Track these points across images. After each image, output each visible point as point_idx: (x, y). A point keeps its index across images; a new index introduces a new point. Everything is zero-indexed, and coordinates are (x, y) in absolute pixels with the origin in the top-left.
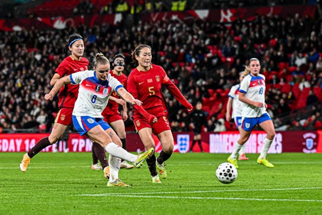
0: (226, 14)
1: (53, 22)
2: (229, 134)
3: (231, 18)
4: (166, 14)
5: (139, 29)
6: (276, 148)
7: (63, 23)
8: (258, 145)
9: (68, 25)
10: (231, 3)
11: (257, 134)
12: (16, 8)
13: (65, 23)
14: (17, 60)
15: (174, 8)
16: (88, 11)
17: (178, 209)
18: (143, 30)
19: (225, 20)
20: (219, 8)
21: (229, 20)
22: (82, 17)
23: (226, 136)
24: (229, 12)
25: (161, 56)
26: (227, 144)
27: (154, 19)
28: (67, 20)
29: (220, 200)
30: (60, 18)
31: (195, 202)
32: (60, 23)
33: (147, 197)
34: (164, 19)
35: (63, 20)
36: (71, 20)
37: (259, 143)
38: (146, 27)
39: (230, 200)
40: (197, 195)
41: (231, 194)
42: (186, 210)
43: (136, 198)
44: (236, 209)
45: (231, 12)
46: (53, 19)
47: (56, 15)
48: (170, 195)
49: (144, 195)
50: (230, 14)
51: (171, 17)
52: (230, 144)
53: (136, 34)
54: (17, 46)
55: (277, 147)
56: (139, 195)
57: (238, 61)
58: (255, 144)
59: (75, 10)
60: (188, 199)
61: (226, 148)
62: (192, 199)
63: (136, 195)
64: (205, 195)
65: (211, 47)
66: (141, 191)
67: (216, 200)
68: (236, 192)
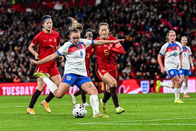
1: (54, 5)
5: (113, 9)
7: (60, 5)
9: (64, 7)
13: (62, 6)
14: (29, 32)
18: (115, 9)
21: (175, 1)
22: (74, 1)
25: (128, 27)
27: (123, 2)
28: (63, 4)
29: (171, 125)
30: (58, 2)
31: (154, 127)
32: (58, 6)
33: (121, 124)
34: (130, 1)
35: (61, 3)
36: (66, 3)
38: (118, 7)
39: (178, 125)
40: (155, 122)
41: (178, 121)
43: (113, 125)
46: (53, 3)
48: (137, 122)
49: (119, 123)
53: (111, 13)
54: (29, 22)
56: (115, 123)
57: (182, 29)
60: (149, 125)
62: (152, 125)
63: (113, 123)
64: (161, 122)
65: (163, 20)
66: (116, 120)
67: (169, 125)
68: (182, 120)
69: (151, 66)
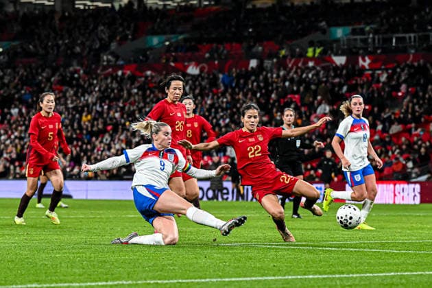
0: (364, 61)
1: (186, 67)
3: (369, 65)
4: (302, 60)
5: (275, 76)
6: (414, 199)
7: (196, 68)
8: (395, 195)
9: (202, 71)
10: (369, 49)
11: (395, 185)
12: (148, 53)
13: (198, 69)
14: (147, 106)
15: (310, 54)
16: (223, 57)
17: (312, 260)
18: (278, 76)
19: (363, 66)
20: (357, 54)
21: (367, 67)
22: (216, 62)
24: (367, 58)
27: (290, 65)
28: (201, 66)
29: (355, 251)
30: (194, 63)
31: (330, 252)
32: (193, 68)
33: (280, 247)
34: (300, 65)
35: (197, 65)
36: (205, 65)
37: (397, 194)
38: (282, 73)
39: (366, 252)
41: (367, 245)
42: (320, 261)
43: (269, 248)
44: (372, 261)
45: (369, 58)
46: (186, 64)
47: (190, 60)
49: (277, 245)
50: (368, 61)
51: (307, 63)
53: (270, 80)
54: (148, 92)
55: (416, 198)
57: (376, 109)
58: (393, 195)
59: (207, 55)
60: (323, 250)
62: (326, 250)
64: (341, 246)
67: (351, 251)
68: (371, 243)
69: (325, 162)
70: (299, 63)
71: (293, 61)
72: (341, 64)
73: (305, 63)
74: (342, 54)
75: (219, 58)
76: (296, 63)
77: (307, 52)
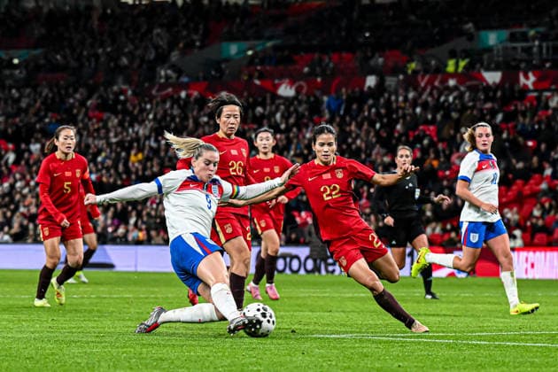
0: (527, 77)
1: (277, 87)
2: (529, 251)
3: (534, 84)
4: (439, 77)
5: (401, 99)
7: (291, 88)
9: (298, 91)
10: (534, 62)
12: (223, 66)
13: (293, 88)
15: (451, 68)
16: (328, 72)
17: (452, 359)
18: (406, 99)
19: (525, 86)
20: (517, 69)
21: (531, 87)
22: (319, 80)
23: (523, 254)
24: (530, 75)
26: (525, 265)
27: (423, 84)
28: (297, 84)
29: (513, 346)
30: (287, 81)
31: (477, 348)
32: (286, 88)
33: (408, 340)
34: (436, 83)
35: (292, 83)
36: (302, 83)
38: (411, 95)
39: (528, 346)
40: (480, 338)
41: (529, 337)
42: (464, 360)
43: (392, 341)
44: (536, 360)
45: (534, 75)
46: (277, 82)
47: (282, 77)
48: (442, 337)
49: (403, 337)
50: (532, 78)
51: (447, 81)
52: (529, 266)
53: (394, 105)
56: (396, 337)
57: (543, 146)
59: (306, 69)
60: (468, 344)
61: (524, 271)
62: (473, 344)
63: (392, 337)
64: (494, 339)
65: (504, 126)
67: (508, 346)
68: (536, 335)
70: (434, 81)
71: (427, 78)
72: (494, 83)
73: (444, 81)
74: (496, 69)
75: (323, 74)
76: (431, 82)
77: (446, 66)
